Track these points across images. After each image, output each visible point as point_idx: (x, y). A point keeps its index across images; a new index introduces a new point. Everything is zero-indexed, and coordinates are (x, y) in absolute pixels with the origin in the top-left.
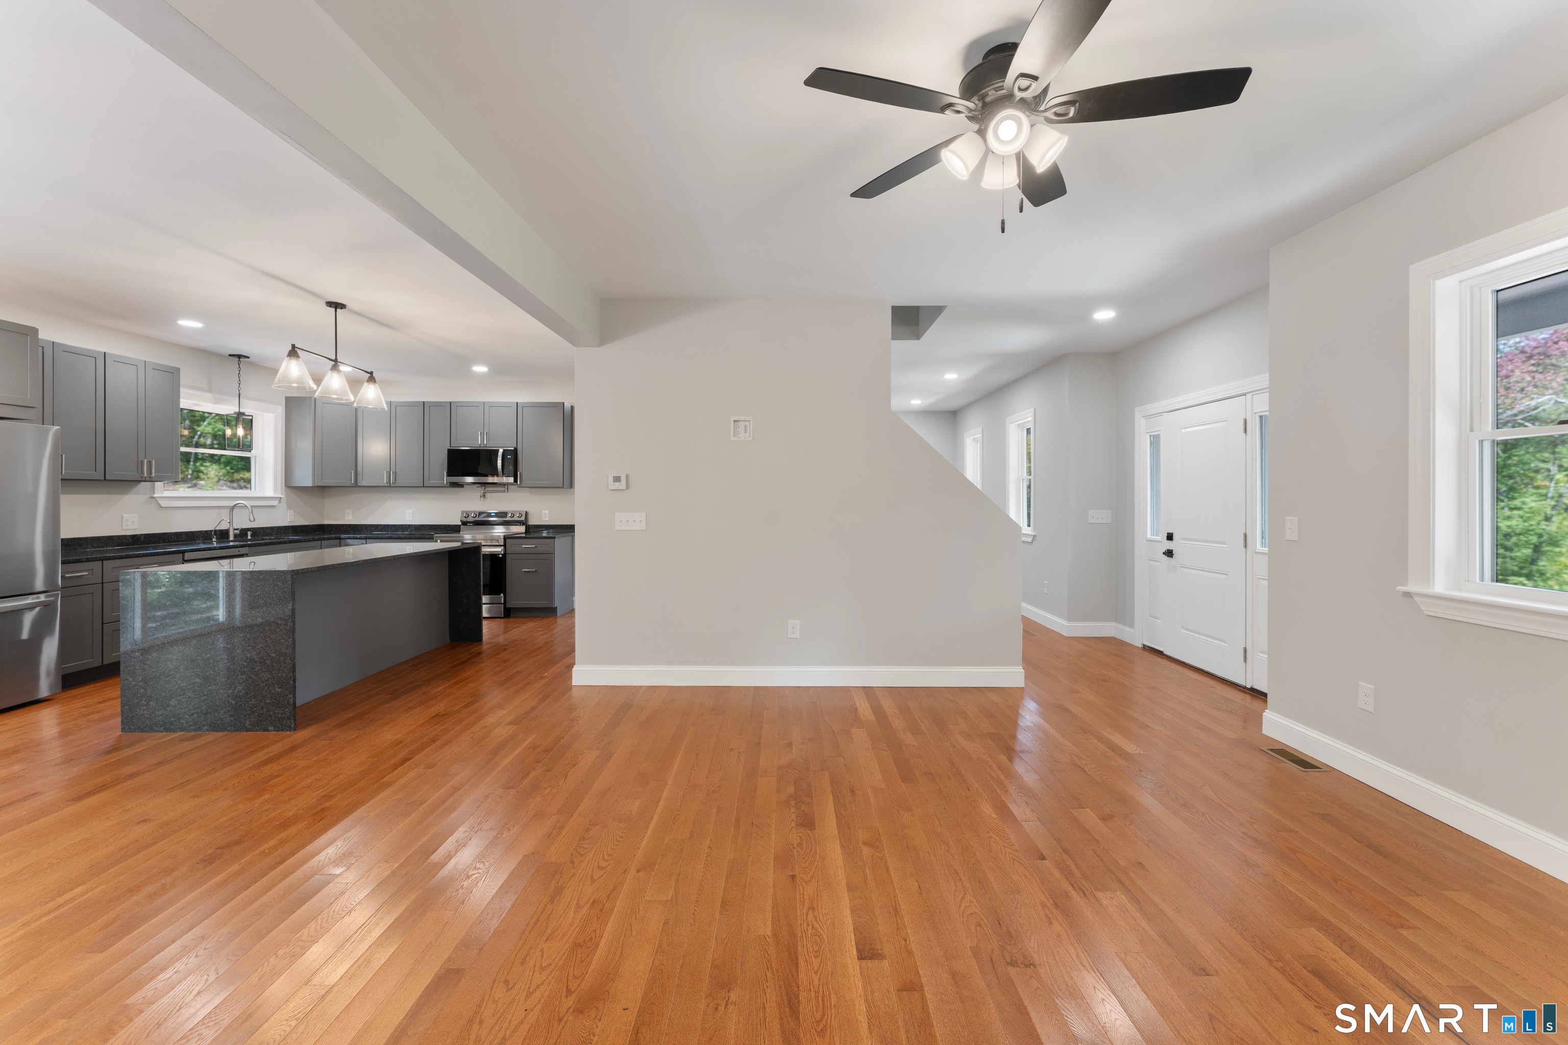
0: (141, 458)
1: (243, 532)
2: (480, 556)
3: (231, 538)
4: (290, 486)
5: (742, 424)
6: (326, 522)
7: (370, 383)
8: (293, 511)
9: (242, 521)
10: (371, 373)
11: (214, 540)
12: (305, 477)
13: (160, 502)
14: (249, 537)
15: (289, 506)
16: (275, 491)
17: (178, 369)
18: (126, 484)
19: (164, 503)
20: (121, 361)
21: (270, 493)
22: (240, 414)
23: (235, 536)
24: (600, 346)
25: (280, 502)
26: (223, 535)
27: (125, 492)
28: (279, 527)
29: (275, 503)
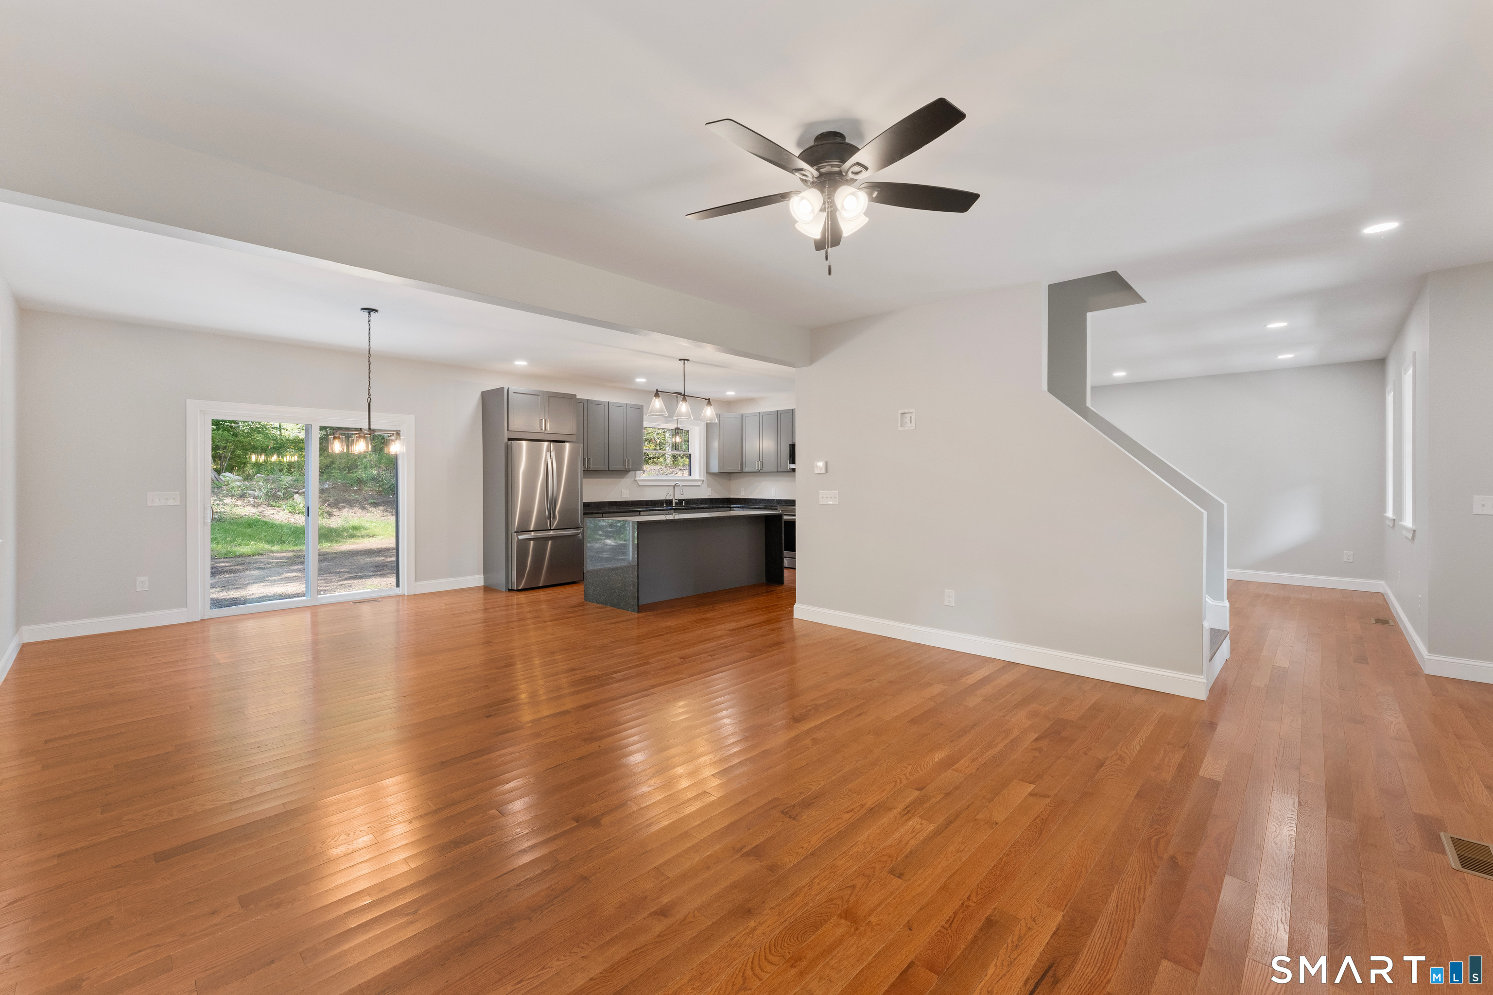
0: (625, 458)
1: (681, 501)
2: (782, 522)
3: (674, 505)
4: (709, 473)
5: (908, 416)
6: (732, 497)
7: (708, 406)
8: (710, 489)
9: (678, 496)
10: (709, 399)
11: (665, 505)
12: (715, 469)
13: (639, 483)
14: (684, 505)
15: (708, 486)
16: (700, 475)
17: (642, 406)
18: (622, 472)
19: (640, 483)
20: (616, 405)
21: (697, 478)
22: (678, 429)
23: (676, 503)
24: (811, 364)
25: (703, 483)
26: (669, 502)
27: (623, 477)
28: (702, 499)
29: (700, 483)
